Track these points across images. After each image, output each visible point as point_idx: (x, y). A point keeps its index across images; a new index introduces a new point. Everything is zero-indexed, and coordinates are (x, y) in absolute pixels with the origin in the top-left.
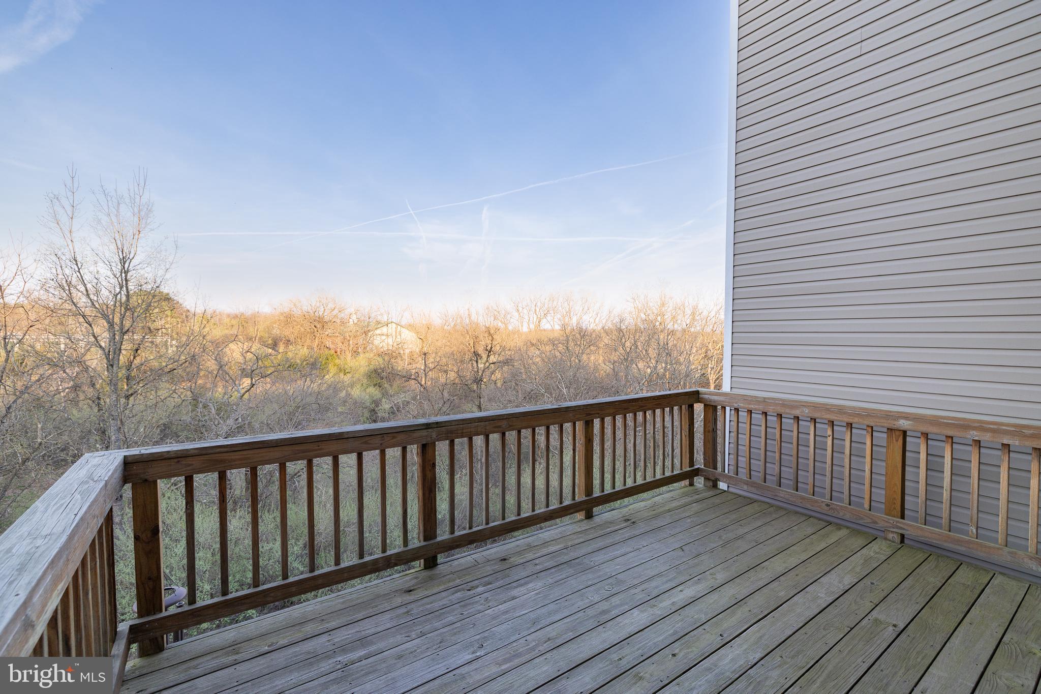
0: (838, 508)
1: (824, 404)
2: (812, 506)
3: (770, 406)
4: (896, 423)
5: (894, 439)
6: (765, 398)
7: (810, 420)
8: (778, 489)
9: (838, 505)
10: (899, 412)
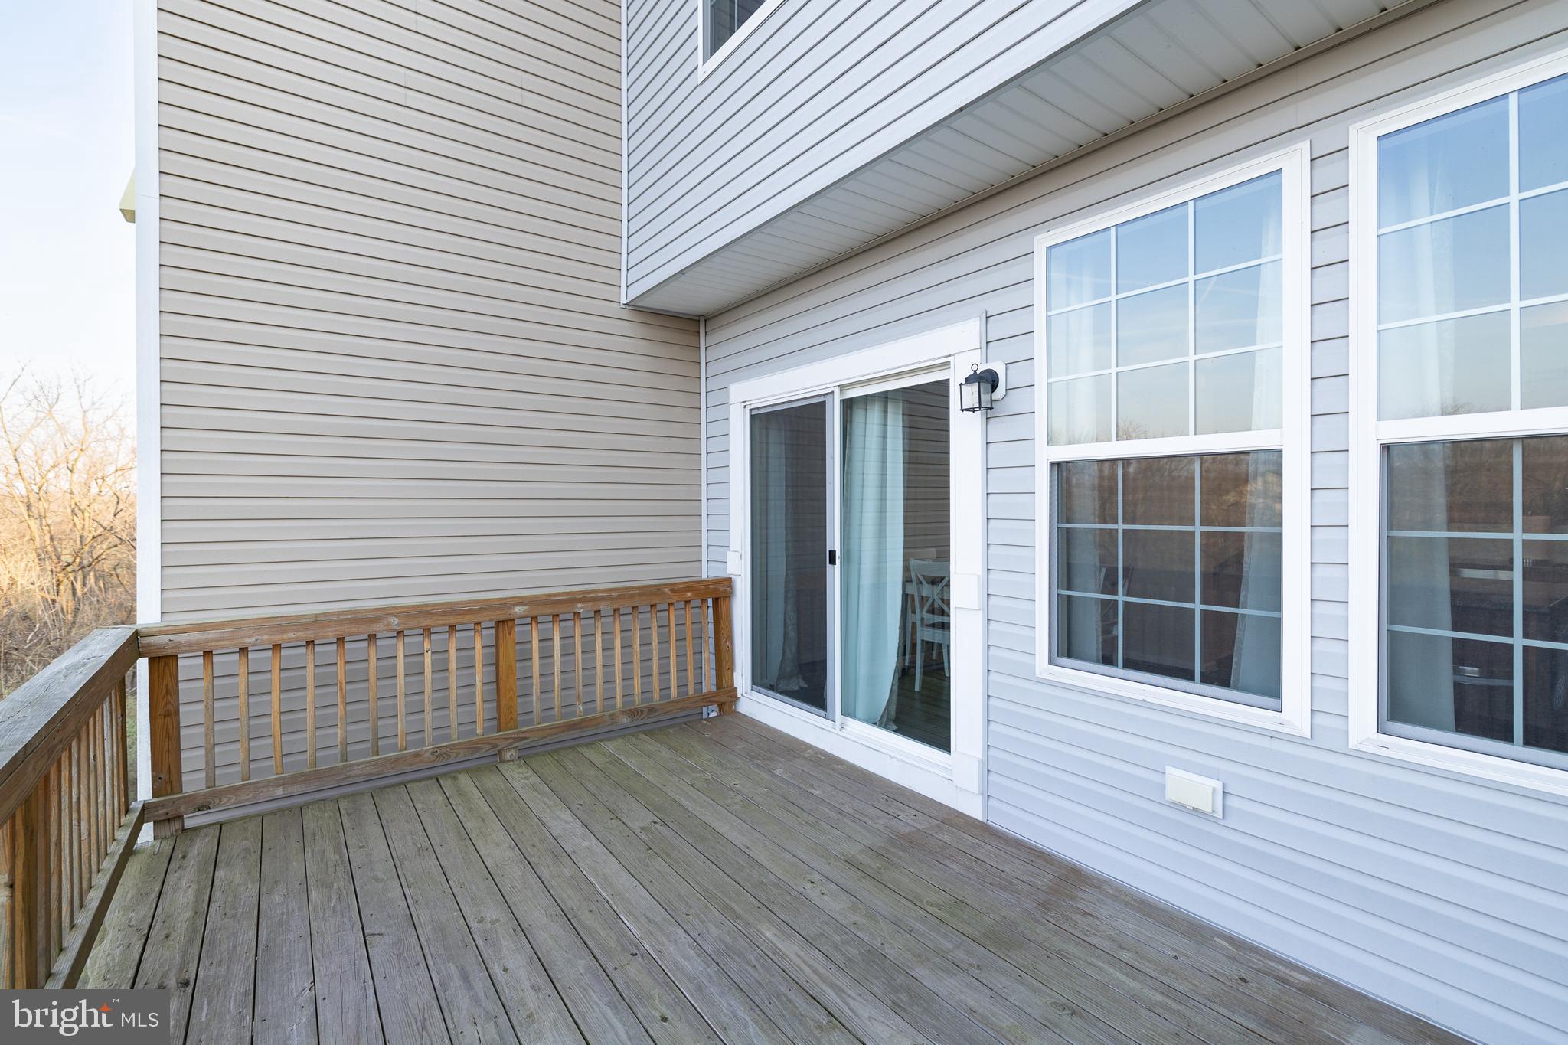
0: (448, 750)
1: (422, 606)
2: (411, 765)
3: (329, 626)
4: (511, 611)
5: (507, 632)
6: (316, 615)
7: (395, 635)
8: (345, 767)
9: (447, 746)
10: (514, 598)
